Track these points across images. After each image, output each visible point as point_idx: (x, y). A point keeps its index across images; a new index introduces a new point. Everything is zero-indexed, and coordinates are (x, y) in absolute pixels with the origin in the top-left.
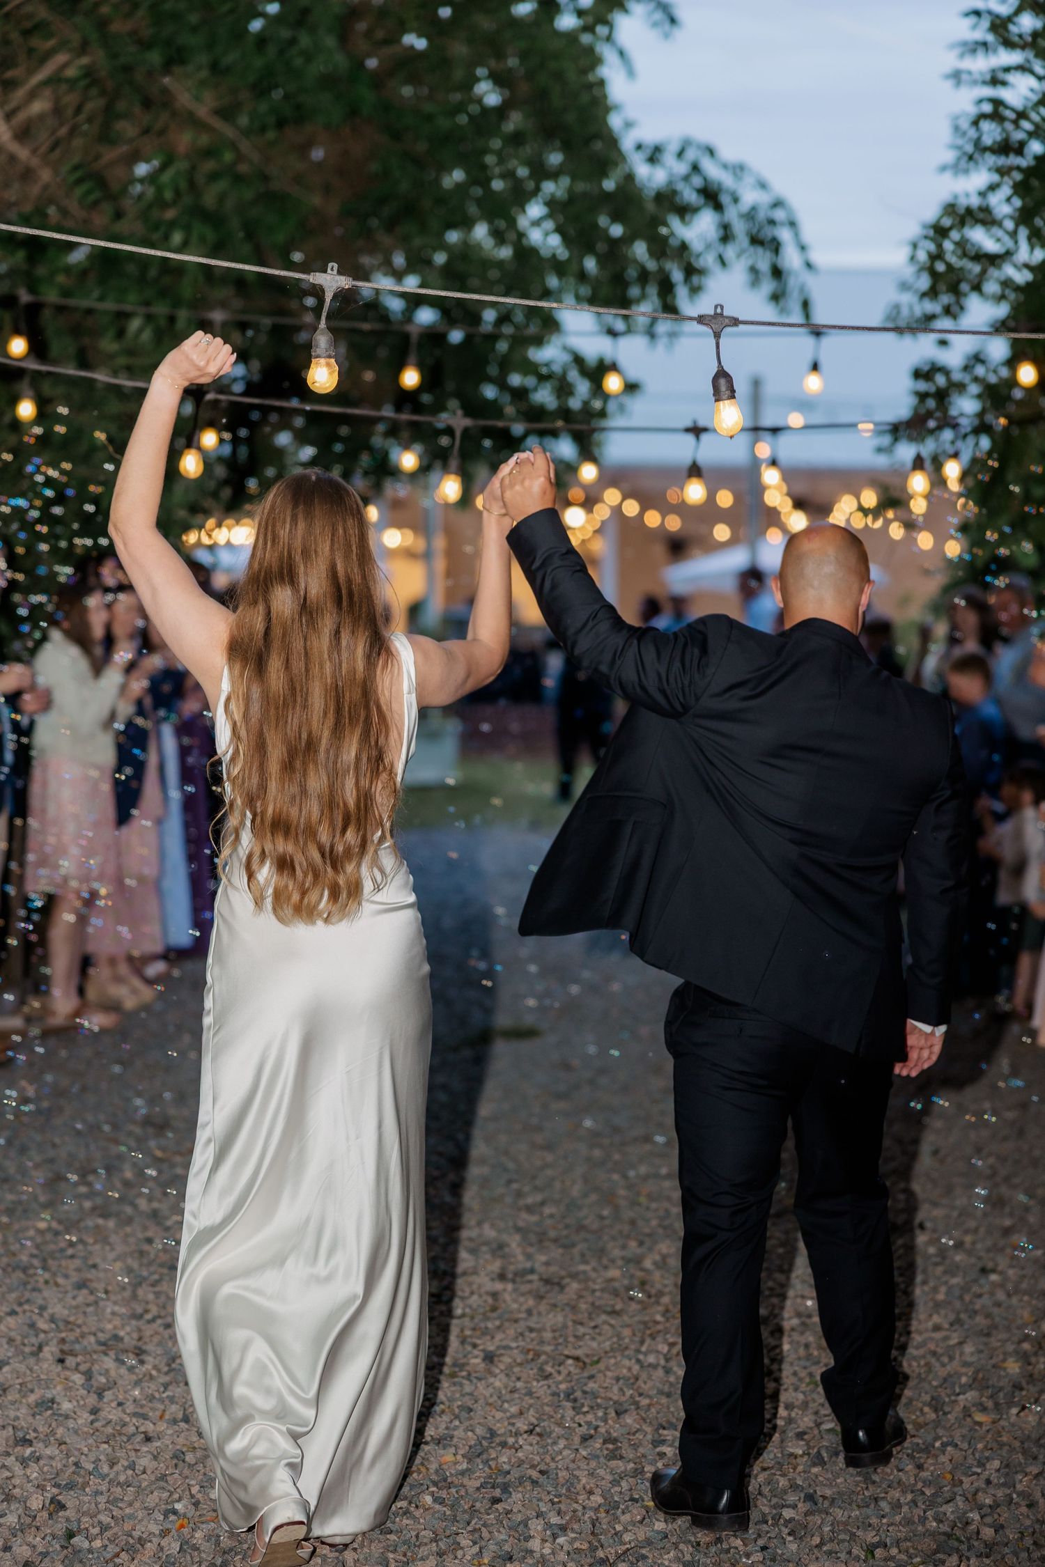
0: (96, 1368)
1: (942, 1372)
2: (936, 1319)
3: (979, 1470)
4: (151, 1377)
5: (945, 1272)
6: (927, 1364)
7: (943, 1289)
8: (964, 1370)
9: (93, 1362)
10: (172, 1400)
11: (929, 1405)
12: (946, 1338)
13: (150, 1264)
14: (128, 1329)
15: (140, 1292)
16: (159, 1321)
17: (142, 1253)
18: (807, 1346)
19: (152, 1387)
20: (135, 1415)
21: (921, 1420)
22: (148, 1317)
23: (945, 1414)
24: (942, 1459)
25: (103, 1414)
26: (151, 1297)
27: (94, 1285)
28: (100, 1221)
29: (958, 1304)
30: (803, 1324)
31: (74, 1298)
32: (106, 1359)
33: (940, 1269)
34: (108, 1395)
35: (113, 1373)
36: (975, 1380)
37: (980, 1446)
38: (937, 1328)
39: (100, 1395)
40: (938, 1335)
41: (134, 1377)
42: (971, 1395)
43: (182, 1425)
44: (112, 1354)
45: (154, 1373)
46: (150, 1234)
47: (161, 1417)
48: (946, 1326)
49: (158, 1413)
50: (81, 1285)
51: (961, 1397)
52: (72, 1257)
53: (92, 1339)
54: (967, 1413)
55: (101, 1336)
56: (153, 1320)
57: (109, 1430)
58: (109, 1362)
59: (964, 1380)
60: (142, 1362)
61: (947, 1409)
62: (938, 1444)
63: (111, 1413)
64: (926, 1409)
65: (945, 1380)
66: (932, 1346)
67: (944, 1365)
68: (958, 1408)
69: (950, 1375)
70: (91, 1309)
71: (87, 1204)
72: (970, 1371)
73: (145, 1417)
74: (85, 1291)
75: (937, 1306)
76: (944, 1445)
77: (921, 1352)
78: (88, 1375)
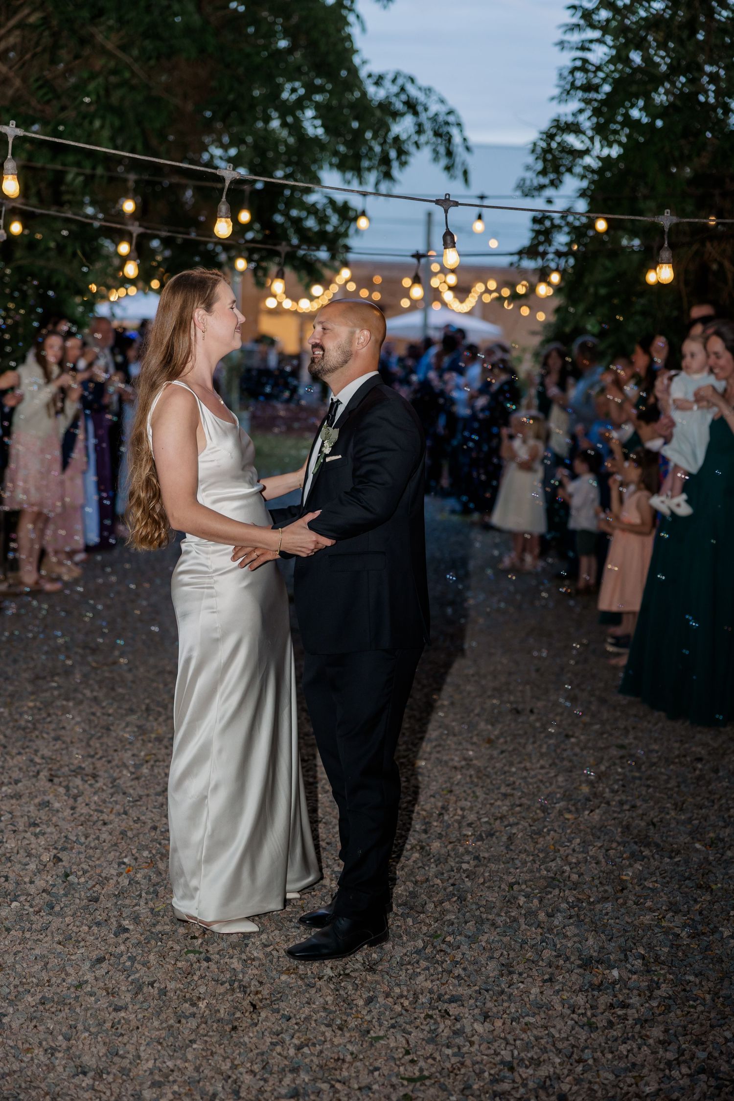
0: (71, 785)
1: (546, 791)
2: (542, 762)
3: (568, 844)
4: (103, 790)
5: (546, 737)
6: (538, 787)
7: (545, 746)
8: (558, 790)
9: (69, 781)
10: (116, 802)
11: (539, 809)
12: (547, 773)
13: (95, 727)
14: (87, 763)
15: (92, 743)
16: (104, 759)
17: (90, 721)
18: (471, 776)
19: (104, 796)
20: (96, 810)
21: (535, 817)
22: (98, 756)
23: (549, 814)
24: (548, 838)
25: (78, 810)
26: (98, 745)
27: (65, 738)
28: (64, 703)
29: (553, 754)
30: (468, 764)
31: (54, 745)
32: (76, 779)
33: (543, 735)
34: (80, 799)
35: (81, 787)
36: (564, 795)
37: (569, 831)
38: (542, 767)
39: (76, 800)
40: (543, 771)
41: (93, 790)
42: (562, 804)
43: (124, 816)
44: (79, 777)
45: (105, 787)
46: (93, 710)
47: (111, 812)
48: (547, 766)
49: (109, 810)
50: (57, 739)
51: (557, 805)
52: (50, 722)
53: (67, 769)
54: (560, 813)
55: (72, 767)
56: (101, 758)
57: (82, 818)
58: (78, 781)
59: (558, 796)
60: (97, 781)
61: (549, 811)
62: (545, 830)
63: (82, 809)
64: (538, 811)
65: (548, 796)
66: (540, 777)
67: (547, 788)
68: (556, 811)
69: (550, 793)
70: (64, 752)
71: (56, 693)
72: (562, 791)
73: (102, 812)
74: (59, 742)
75: (542, 755)
76: (549, 831)
77: (534, 780)
78: (67, 788)
